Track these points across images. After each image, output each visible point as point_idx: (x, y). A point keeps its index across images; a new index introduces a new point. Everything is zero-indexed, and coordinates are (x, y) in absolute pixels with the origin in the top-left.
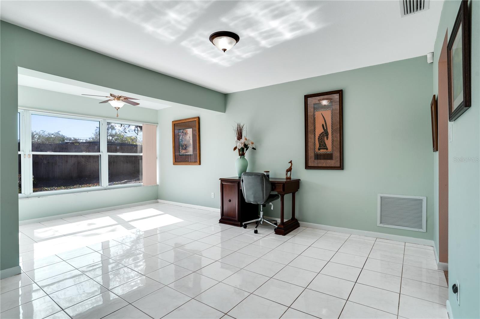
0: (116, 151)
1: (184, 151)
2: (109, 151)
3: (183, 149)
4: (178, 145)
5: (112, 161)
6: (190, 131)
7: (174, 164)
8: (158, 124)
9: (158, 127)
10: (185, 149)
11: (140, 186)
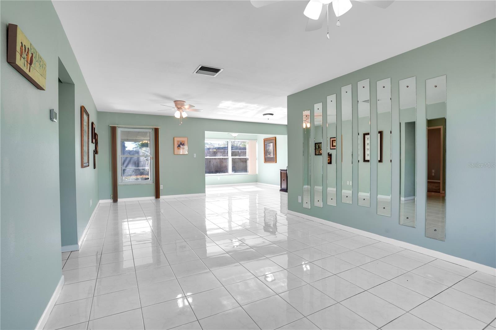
0: (236, 156)
1: (269, 155)
2: (232, 156)
3: (268, 154)
4: (266, 152)
5: (234, 161)
6: (271, 144)
7: (264, 162)
8: (257, 140)
9: (257, 142)
10: (270, 154)
11: (248, 174)
